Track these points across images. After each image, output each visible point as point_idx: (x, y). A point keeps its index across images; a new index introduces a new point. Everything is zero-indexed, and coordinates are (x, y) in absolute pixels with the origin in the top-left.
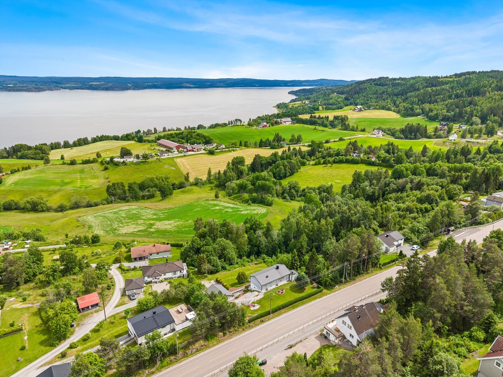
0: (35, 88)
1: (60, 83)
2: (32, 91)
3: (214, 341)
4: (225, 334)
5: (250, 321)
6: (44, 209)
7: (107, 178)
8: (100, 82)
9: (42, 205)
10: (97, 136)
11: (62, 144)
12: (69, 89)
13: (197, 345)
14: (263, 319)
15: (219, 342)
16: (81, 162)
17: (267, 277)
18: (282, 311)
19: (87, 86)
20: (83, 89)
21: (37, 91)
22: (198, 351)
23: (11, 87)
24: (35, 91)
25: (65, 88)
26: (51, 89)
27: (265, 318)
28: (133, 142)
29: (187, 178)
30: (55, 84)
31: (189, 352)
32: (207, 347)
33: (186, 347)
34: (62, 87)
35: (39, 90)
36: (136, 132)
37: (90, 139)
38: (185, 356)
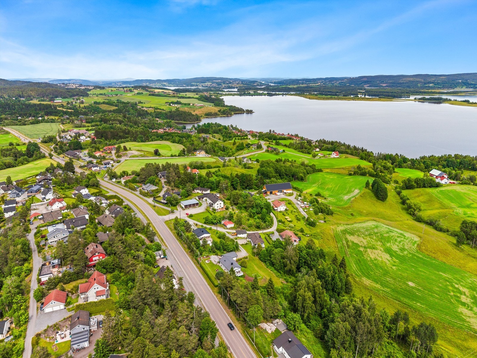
6: (412, 213)
9: (412, 210)
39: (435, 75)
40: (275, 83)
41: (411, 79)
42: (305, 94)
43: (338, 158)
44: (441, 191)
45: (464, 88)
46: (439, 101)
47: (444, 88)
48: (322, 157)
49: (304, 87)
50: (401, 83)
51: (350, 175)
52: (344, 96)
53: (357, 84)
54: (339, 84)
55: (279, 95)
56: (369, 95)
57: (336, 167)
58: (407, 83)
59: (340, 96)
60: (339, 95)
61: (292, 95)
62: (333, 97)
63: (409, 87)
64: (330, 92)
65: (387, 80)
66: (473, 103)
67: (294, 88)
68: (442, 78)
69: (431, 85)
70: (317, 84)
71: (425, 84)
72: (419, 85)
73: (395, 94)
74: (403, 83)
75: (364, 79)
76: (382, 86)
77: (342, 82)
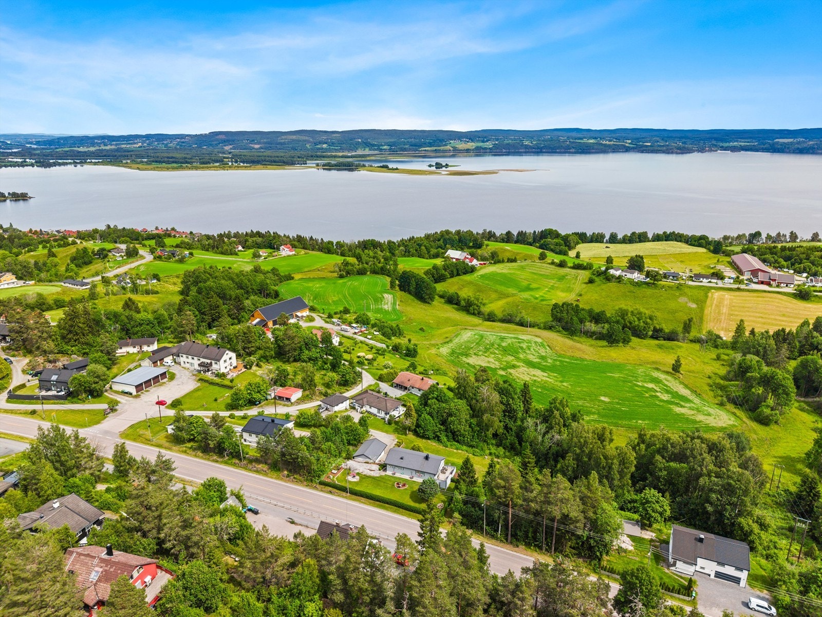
0: (678, 149)
1: (722, 141)
2: (672, 153)
3: (275, 474)
4: (288, 476)
5: (321, 483)
6: (476, 312)
7: (581, 295)
8: (794, 138)
9: (475, 307)
10: (665, 233)
11: (607, 237)
12: (732, 151)
13: (260, 466)
14: (335, 490)
15: (277, 478)
16: (572, 265)
17: (402, 458)
18: (363, 499)
19: (766, 146)
20: (757, 151)
21: (680, 153)
22: (257, 471)
23: (647, 146)
24: (677, 153)
25: (726, 149)
26: (702, 150)
27: (337, 491)
28: (704, 250)
29: (687, 327)
30: (714, 142)
31: (250, 466)
32: (266, 474)
33: (251, 461)
34: (722, 147)
35: (683, 151)
36: (751, 235)
37: (650, 236)
38: (245, 468)
39: (326, 132)
40: (38, 143)
41: (294, 137)
42: (124, 161)
43: (295, 255)
44: (482, 276)
45: (367, 149)
46: (349, 167)
47: (342, 150)
48: (269, 256)
49: (111, 150)
50: (281, 144)
51: (341, 277)
52: (201, 163)
53: (211, 145)
54: (178, 145)
55: (66, 164)
56: (243, 162)
57: (306, 270)
58: (289, 143)
59: (195, 164)
60: (192, 162)
61: (95, 164)
62: (184, 165)
63: (294, 149)
64: (172, 158)
65: (259, 138)
66: (393, 169)
67: (93, 153)
68: (335, 135)
69: (325, 146)
70: (135, 146)
71: (316, 144)
72: (308, 146)
73: (285, 160)
74: (284, 143)
75: (221, 137)
76: (254, 148)
77: (183, 142)
